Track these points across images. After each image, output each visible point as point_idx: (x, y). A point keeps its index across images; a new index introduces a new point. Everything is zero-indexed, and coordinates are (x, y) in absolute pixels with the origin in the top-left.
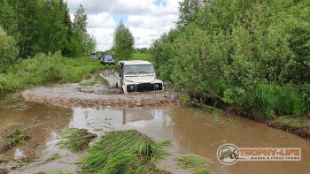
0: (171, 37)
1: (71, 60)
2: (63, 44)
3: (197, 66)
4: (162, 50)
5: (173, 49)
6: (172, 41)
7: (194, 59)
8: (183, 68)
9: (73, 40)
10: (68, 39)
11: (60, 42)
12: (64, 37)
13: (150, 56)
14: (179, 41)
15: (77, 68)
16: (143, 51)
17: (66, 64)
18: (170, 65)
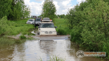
0: (82, 7)
1: (13, 22)
2: (9, 11)
3: (101, 27)
4: (75, 16)
5: (83, 15)
6: (82, 10)
7: (98, 22)
8: (90, 28)
9: (15, 9)
10: (12, 8)
11: (7, 10)
12: (9, 7)
13: (67, 20)
14: (88, 10)
15: (17, 28)
16: (62, 16)
17: (9, 25)
18: (81, 26)
